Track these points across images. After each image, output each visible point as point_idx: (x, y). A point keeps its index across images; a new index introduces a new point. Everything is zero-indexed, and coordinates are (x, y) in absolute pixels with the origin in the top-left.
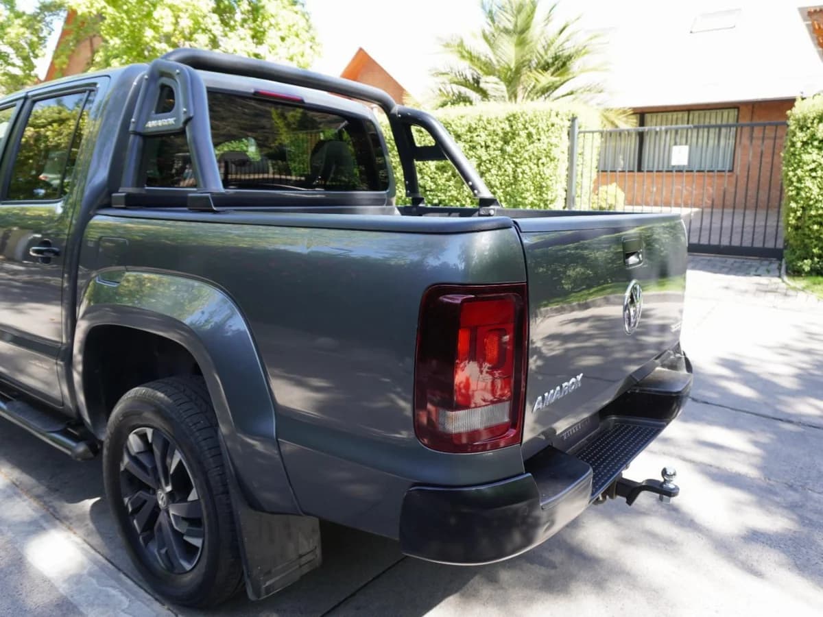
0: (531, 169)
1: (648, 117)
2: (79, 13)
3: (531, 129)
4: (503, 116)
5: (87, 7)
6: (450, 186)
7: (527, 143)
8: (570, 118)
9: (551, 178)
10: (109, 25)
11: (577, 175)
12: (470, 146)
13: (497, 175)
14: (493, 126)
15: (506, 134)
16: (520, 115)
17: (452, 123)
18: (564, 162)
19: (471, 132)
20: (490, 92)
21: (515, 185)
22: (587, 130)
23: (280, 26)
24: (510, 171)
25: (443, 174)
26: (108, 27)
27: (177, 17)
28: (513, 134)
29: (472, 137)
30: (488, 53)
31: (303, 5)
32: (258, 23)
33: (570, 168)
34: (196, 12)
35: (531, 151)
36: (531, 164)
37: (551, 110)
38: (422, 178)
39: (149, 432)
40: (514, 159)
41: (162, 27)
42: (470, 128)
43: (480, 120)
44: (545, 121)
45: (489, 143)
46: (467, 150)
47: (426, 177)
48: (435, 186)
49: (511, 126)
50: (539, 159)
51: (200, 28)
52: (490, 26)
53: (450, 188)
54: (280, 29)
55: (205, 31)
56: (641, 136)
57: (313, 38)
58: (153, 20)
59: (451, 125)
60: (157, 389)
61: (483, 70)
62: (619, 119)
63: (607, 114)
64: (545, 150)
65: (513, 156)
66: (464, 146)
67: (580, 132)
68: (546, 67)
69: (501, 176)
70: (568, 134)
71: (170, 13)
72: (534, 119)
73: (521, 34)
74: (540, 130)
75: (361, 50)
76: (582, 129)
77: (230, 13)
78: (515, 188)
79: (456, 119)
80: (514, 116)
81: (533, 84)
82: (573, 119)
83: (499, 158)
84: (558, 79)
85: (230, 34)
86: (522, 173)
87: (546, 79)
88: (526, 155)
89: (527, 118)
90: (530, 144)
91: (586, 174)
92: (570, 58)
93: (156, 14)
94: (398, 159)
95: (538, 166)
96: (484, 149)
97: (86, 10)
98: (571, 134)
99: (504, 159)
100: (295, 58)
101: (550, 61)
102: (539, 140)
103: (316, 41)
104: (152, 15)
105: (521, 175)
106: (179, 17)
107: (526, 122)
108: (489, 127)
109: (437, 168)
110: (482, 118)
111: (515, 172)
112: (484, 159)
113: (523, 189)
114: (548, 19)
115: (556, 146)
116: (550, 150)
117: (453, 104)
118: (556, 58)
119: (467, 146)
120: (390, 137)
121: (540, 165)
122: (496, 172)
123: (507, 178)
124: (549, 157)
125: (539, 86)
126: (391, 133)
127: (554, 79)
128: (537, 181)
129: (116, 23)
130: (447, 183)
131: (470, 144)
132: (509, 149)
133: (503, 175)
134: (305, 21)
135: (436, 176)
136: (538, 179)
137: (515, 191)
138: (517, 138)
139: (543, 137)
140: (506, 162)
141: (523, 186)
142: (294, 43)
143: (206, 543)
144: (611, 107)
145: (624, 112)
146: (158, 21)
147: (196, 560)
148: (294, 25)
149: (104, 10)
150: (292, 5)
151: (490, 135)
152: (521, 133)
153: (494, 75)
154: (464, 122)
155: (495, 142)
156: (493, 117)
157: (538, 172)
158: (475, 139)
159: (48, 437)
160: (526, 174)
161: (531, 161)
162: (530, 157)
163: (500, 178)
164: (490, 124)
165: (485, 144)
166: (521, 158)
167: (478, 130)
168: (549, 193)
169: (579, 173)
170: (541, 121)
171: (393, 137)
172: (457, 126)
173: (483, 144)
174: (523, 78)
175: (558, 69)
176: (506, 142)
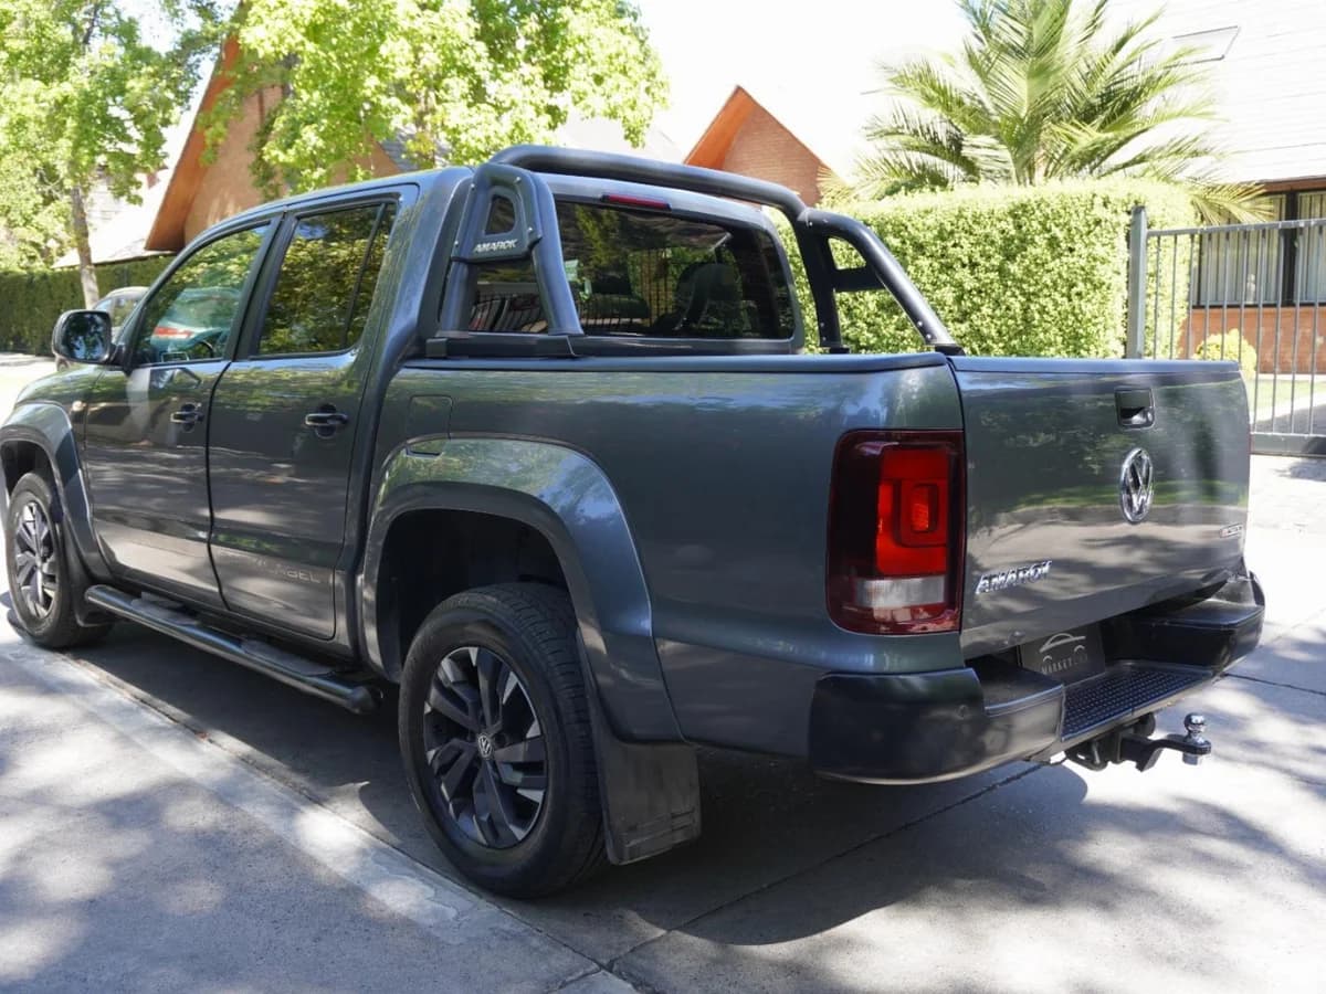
0: (1056, 304)
1: (1305, 198)
2: (261, 54)
3: (1056, 231)
4: (1002, 207)
5: (274, 45)
6: (903, 338)
7: (1049, 258)
8: (1130, 207)
9: (1094, 321)
10: (308, 71)
11: (1147, 314)
12: (942, 264)
13: (992, 317)
14: (985, 227)
15: (1008, 240)
16: (1035, 206)
17: (909, 224)
18: (1119, 290)
19: (943, 239)
20: (982, 164)
21: (1027, 334)
22: (1166, 228)
23: (594, 58)
24: (1017, 306)
25: (890, 317)
26: (305, 76)
27: (416, 50)
28: (1023, 241)
29: (945, 248)
30: (977, 90)
31: (635, 16)
32: (554, 53)
33: (1132, 302)
34: (450, 41)
35: (1056, 270)
36: (1057, 296)
37: (1094, 195)
38: (853, 324)
39: (473, 653)
40: (1025, 286)
41: (393, 71)
42: (940, 232)
43: (959, 217)
44: (1082, 215)
45: (977, 257)
46: (936, 273)
47: (860, 324)
48: (875, 339)
49: (1019, 227)
50: (1073, 286)
51: (455, 66)
52: (981, 41)
53: (905, 342)
54: (593, 63)
55: (465, 71)
56: (1290, 237)
57: (653, 75)
58: (378, 59)
59: (906, 228)
60: (487, 594)
61: (969, 124)
62: (1239, 206)
63: (1212, 197)
64: (1083, 269)
65: (1022, 281)
66: (931, 265)
67: (1150, 235)
68: (1087, 116)
69: (999, 319)
70: (1128, 238)
71: (408, 46)
72: (1062, 212)
73: (1038, 55)
74: (1073, 232)
75: (739, 90)
76: (1155, 229)
77: (507, 37)
78: (1027, 340)
79: (916, 216)
80: (1024, 206)
81: (1064, 146)
82: (1137, 210)
83: (996, 285)
84: (1110, 135)
85: (506, 76)
86: (1039, 312)
87: (1088, 136)
88: (1047, 279)
89: (1048, 211)
90: (1053, 259)
91: (1165, 312)
92: (1135, 95)
93: (384, 50)
94: (808, 292)
95: (1070, 300)
96: (967, 270)
97: (271, 50)
98: (1132, 239)
99: (1006, 286)
100: (620, 113)
101: (1097, 101)
102: (1071, 250)
103: (659, 77)
104: (378, 51)
105: (1037, 316)
106: (420, 49)
107: (1047, 218)
108: (978, 230)
109: (881, 306)
110: (965, 214)
111: (1026, 310)
112: (967, 287)
113: (1041, 341)
114: (1094, 25)
115: (1104, 261)
116: (1093, 268)
117: (910, 188)
118: (1108, 96)
119: (936, 265)
120: (793, 251)
121: (1075, 298)
122: (990, 312)
123: (1011, 322)
124: (1092, 282)
125: (1075, 149)
126: (796, 245)
127: (1103, 136)
128: (1068, 326)
129: (318, 66)
130: (898, 332)
131: (943, 261)
132: (1013, 268)
133: (1002, 316)
134: (637, 44)
135: (879, 320)
136: (1070, 323)
137: (1027, 345)
138: (1030, 249)
139: (1079, 246)
140: (1009, 293)
141: (1041, 336)
142: (618, 87)
143: (550, 795)
144: (1222, 182)
145: (1248, 191)
146: (386, 61)
147: (533, 824)
148: (618, 55)
149: (300, 48)
150: (614, 17)
151: (978, 243)
152: (1037, 238)
153: (988, 133)
154: (930, 221)
155: (989, 257)
156: (985, 210)
157: (1069, 309)
158: (951, 251)
159: (309, 683)
160: (1048, 313)
161: (1056, 290)
162: (1055, 283)
163: (999, 323)
164: (979, 223)
165: (970, 261)
166: (1037, 283)
167: (956, 235)
168: (1092, 347)
169: (1151, 310)
170: (1074, 216)
171: (798, 252)
172: (917, 229)
173: (966, 260)
174: (1043, 136)
175: (1112, 117)
176: (1010, 257)
